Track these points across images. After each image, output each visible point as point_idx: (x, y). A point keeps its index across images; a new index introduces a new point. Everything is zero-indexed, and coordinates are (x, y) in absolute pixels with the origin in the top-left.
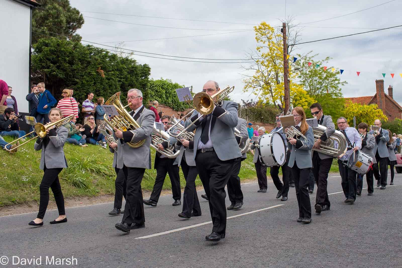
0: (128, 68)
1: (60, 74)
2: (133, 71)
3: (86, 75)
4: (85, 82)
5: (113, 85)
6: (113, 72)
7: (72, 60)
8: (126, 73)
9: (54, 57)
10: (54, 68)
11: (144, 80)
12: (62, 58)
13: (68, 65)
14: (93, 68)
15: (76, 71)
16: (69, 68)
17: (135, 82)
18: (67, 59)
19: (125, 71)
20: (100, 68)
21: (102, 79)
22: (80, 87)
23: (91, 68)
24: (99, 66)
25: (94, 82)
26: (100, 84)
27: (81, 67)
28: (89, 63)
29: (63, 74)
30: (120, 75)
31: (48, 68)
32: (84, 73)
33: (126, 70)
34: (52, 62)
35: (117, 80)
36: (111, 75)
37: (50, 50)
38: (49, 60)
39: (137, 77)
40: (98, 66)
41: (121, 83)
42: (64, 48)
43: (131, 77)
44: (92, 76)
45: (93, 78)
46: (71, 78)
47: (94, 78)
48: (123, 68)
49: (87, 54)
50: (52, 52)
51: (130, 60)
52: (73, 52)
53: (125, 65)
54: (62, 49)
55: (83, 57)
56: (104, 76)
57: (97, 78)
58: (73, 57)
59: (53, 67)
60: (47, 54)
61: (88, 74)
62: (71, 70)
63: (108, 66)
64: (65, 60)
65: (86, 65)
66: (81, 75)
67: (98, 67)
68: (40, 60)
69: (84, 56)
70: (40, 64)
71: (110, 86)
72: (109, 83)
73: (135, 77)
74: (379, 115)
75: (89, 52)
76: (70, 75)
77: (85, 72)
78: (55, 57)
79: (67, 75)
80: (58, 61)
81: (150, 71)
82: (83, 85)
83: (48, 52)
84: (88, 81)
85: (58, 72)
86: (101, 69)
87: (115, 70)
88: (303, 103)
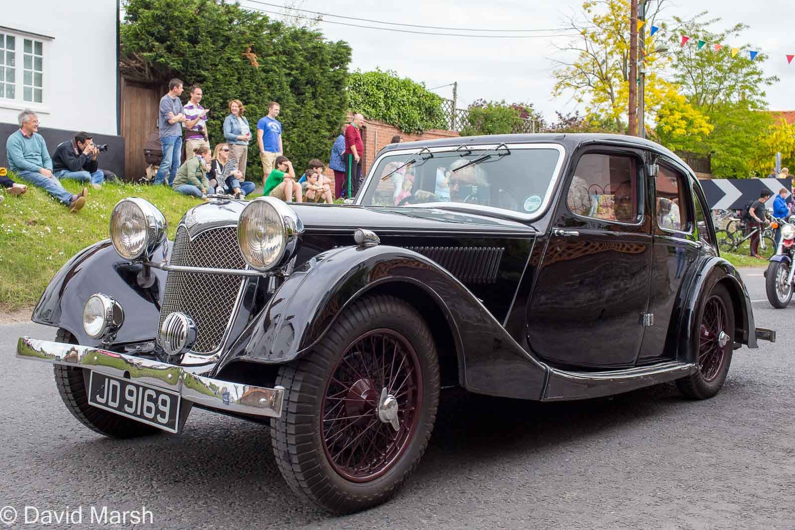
0: (305, 50)
1: (173, 61)
2: (315, 55)
3: (222, 64)
4: (221, 77)
5: (276, 83)
6: (274, 58)
7: (195, 35)
8: (302, 59)
9: (161, 30)
10: (162, 51)
11: (338, 73)
12: (177, 32)
13: (187, 44)
14: (235, 49)
15: (202, 56)
16: (191, 51)
17: (320, 77)
18: (186, 32)
19: (300, 55)
20: (250, 49)
21: (253, 72)
22: (211, 88)
23: (232, 50)
24: (248, 45)
25: (238, 78)
26: (250, 81)
27: (212, 48)
28: (228, 39)
29: (180, 62)
30: (288, 63)
31: (151, 51)
32: (217, 60)
33: (301, 52)
34: (157, 40)
35: (283, 73)
36: (271, 63)
37: (153, 16)
38: (152, 35)
39: (324, 67)
40: (244, 46)
41: (292, 78)
42: (181, 12)
43: (311, 65)
44: (234, 65)
45: (235, 69)
46: (193, 69)
47: (237, 70)
48: (296, 49)
49: (223, 22)
50: (158, 19)
51: (310, 33)
52: (196, 19)
53: (300, 43)
54: (176, 14)
55: (217, 28)
56: (257, 65)
57: (243, 69)
58: (196, 28)
59: (159, 48)
60: (148, 23)
61: (227, 62)
62: (193, 54)
63: (267, 45)
64: (182, 35)
65: (221, 44)
66: (212, 63)
67: (247, 48)
68: (136, 36)
69: (217, 25)
70: (135, 44)
71: (270, 84)
72: (267, 78)
73: (318, 67)
75: (227, 19)
76: (192, 64)
77: (220, 57)
78: (162, 28)
79: (185, 63)
80: (169, 37)
81: (349, 54)
82: (217, 82)
83: (150, 20)
84: (226, 74)
85: (168, 58)
86: (251, 52)
87: (280, 52)
88: (675, 122)
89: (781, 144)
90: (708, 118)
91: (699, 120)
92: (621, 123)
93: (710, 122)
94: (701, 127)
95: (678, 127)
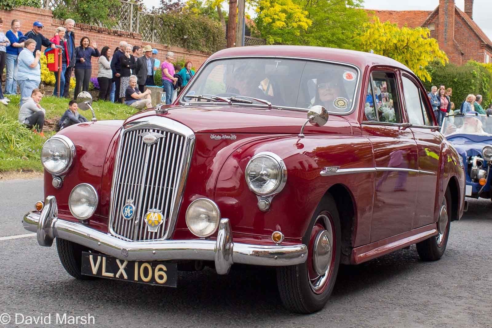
74: (432, 50)
88: (275, 14)
89: (374, 42)
90: (307, 13)
91: (299, 14)
92: (222, 11)
93: (308, 17)
94: (300, 21)
95: (278, 20)
